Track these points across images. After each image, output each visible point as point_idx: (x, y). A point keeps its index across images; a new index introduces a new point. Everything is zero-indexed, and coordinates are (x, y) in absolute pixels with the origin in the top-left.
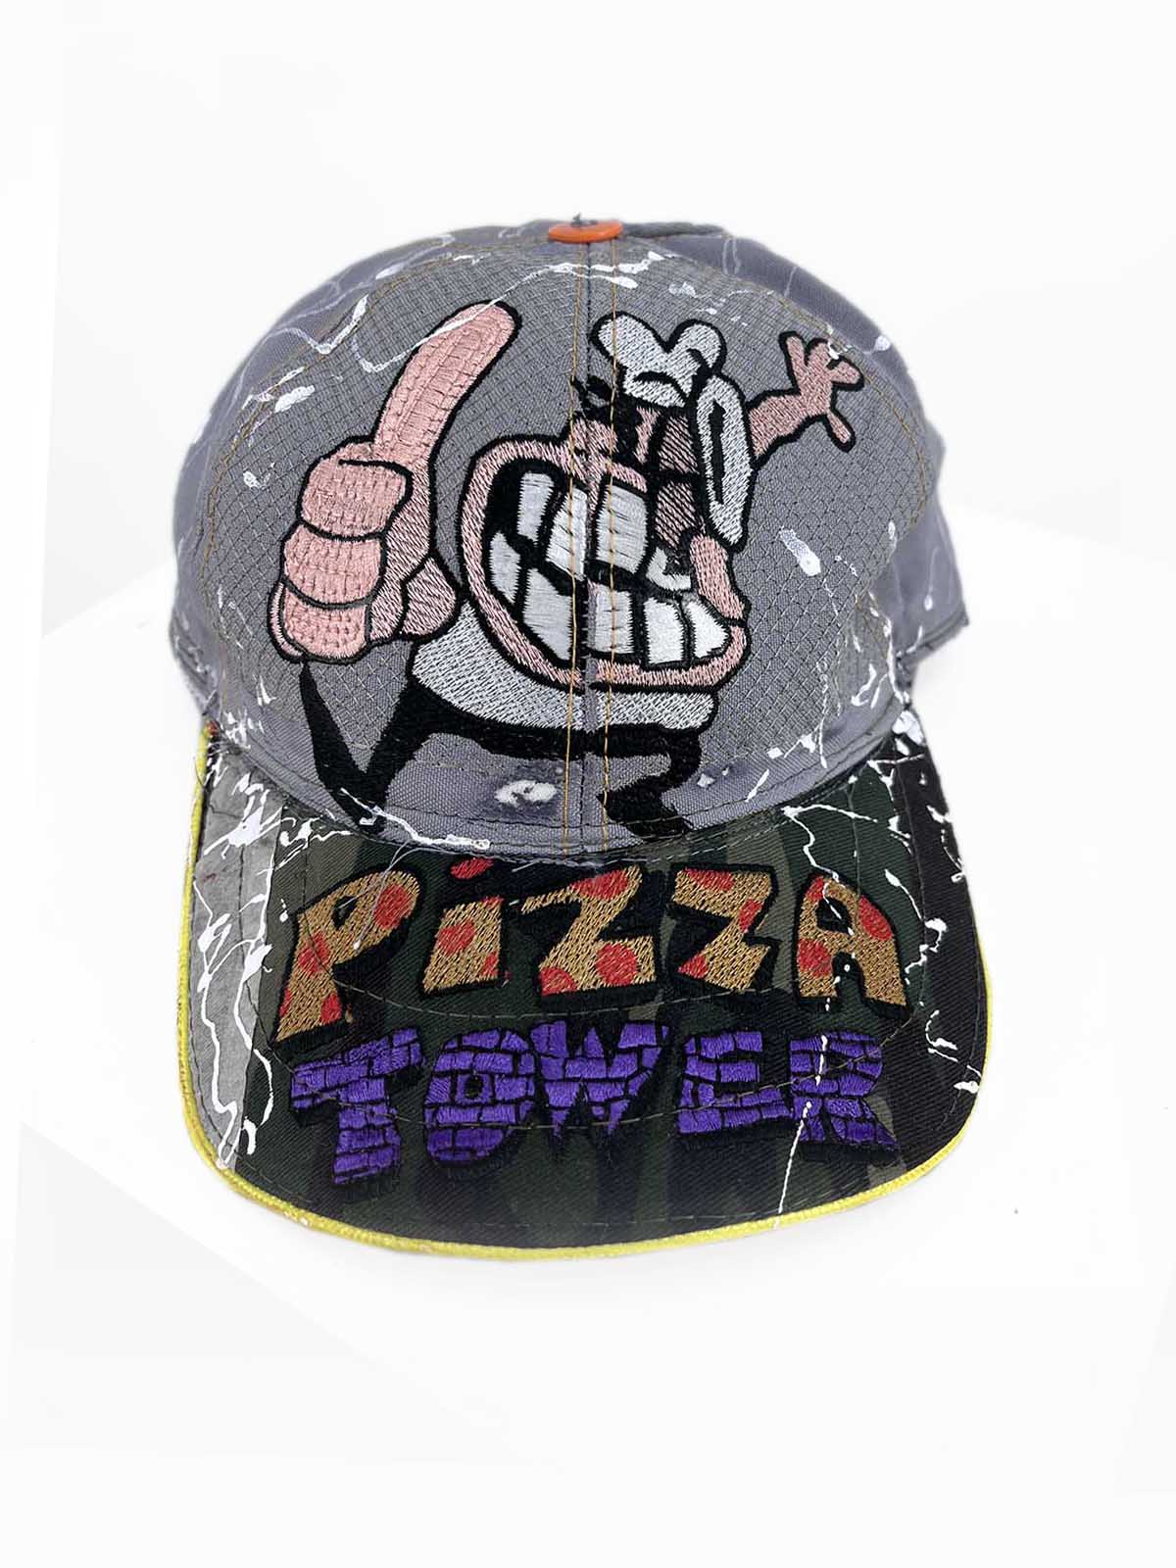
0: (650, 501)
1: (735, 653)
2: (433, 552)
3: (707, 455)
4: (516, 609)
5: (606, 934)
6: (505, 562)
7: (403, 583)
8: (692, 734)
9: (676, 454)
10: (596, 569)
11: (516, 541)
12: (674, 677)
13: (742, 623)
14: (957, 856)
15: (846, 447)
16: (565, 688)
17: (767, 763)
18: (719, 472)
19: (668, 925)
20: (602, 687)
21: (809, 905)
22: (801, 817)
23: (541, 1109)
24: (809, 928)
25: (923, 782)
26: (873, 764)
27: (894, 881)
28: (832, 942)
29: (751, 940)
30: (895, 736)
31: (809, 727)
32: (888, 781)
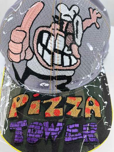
0: (65, 38)
1: (78, 64)
2: (29, 46)
3: (75, 30)
4: (42, 56)
5: (56, 107)
6: (40, 48)
7: (25, 51)
8: (71, 76)
9: (70, 30)
10: (55, 50)
11: (42, 45)
12: (68, 68)
13: (80, 59)
14: (109, 91)
15: (98, 28)
16: (50, 69)
17: (82, 80)
18: (77, 33)
19: (65, 106)
20: (56, 70)
21: (87, 102)
22: (87, 87)
23: (44, 136)
24: (87, 106)
25: (105, 79)
26: (98, 77)
27: (100, 96)
28: (91, 108)
29: (78, 109)
30: (101, 72)
31: (89, 74)
32: (100, 80)
